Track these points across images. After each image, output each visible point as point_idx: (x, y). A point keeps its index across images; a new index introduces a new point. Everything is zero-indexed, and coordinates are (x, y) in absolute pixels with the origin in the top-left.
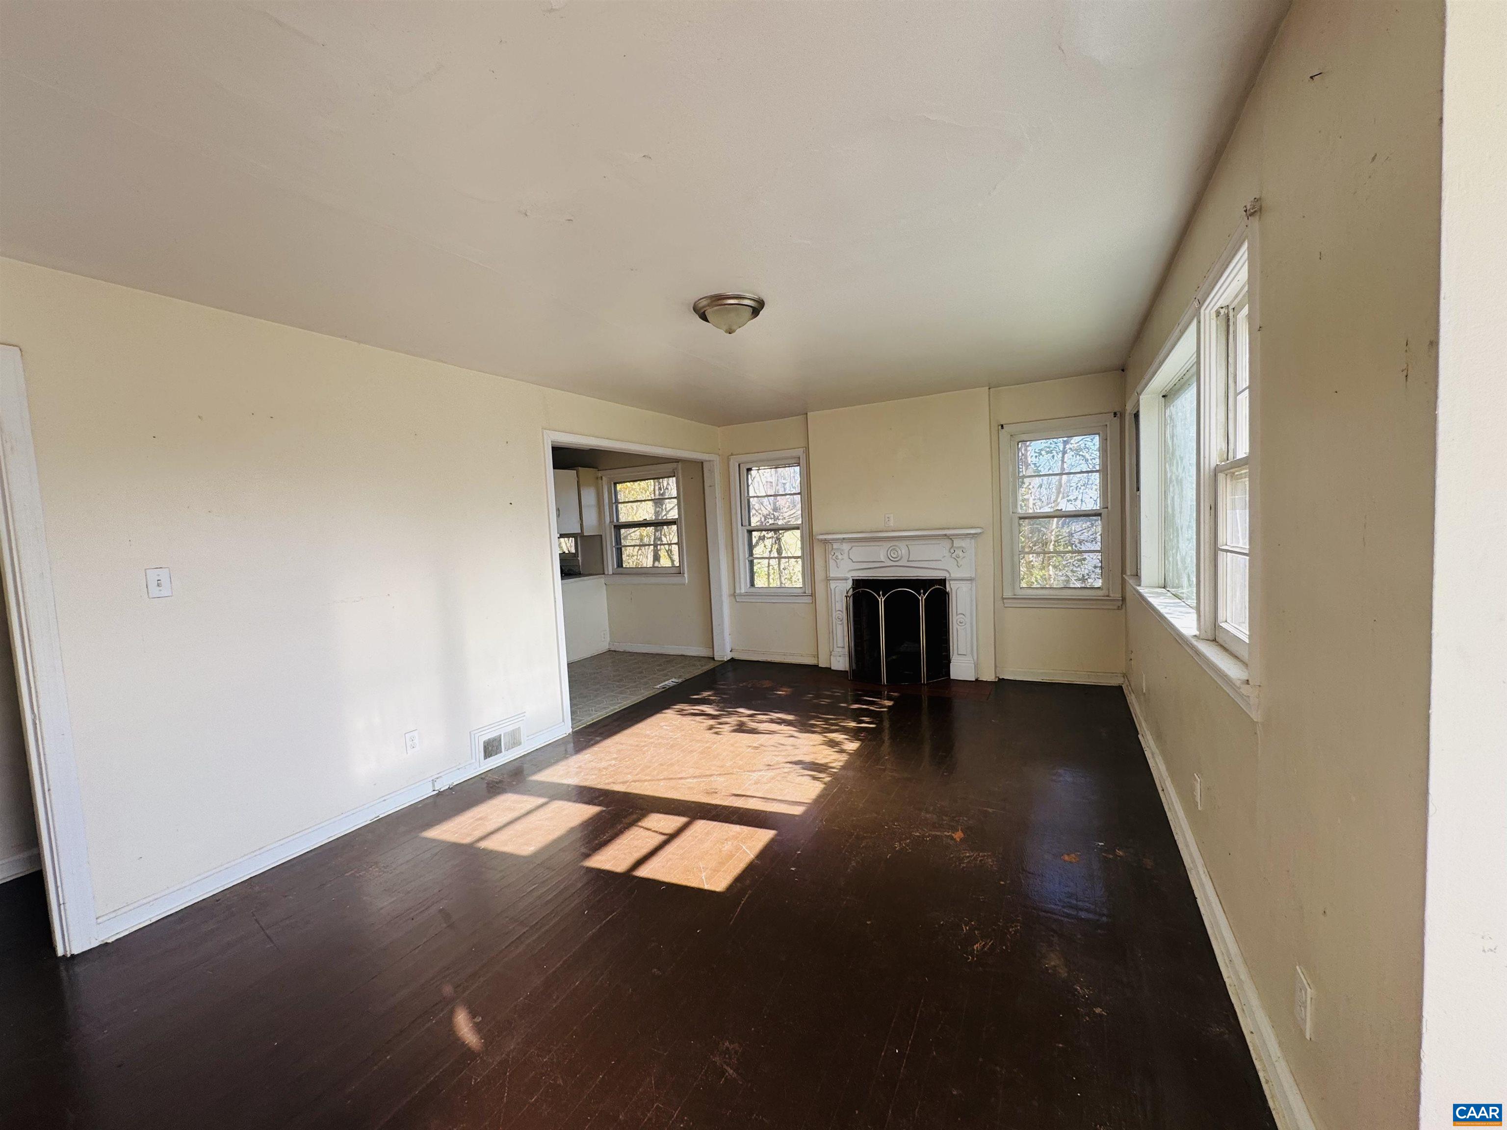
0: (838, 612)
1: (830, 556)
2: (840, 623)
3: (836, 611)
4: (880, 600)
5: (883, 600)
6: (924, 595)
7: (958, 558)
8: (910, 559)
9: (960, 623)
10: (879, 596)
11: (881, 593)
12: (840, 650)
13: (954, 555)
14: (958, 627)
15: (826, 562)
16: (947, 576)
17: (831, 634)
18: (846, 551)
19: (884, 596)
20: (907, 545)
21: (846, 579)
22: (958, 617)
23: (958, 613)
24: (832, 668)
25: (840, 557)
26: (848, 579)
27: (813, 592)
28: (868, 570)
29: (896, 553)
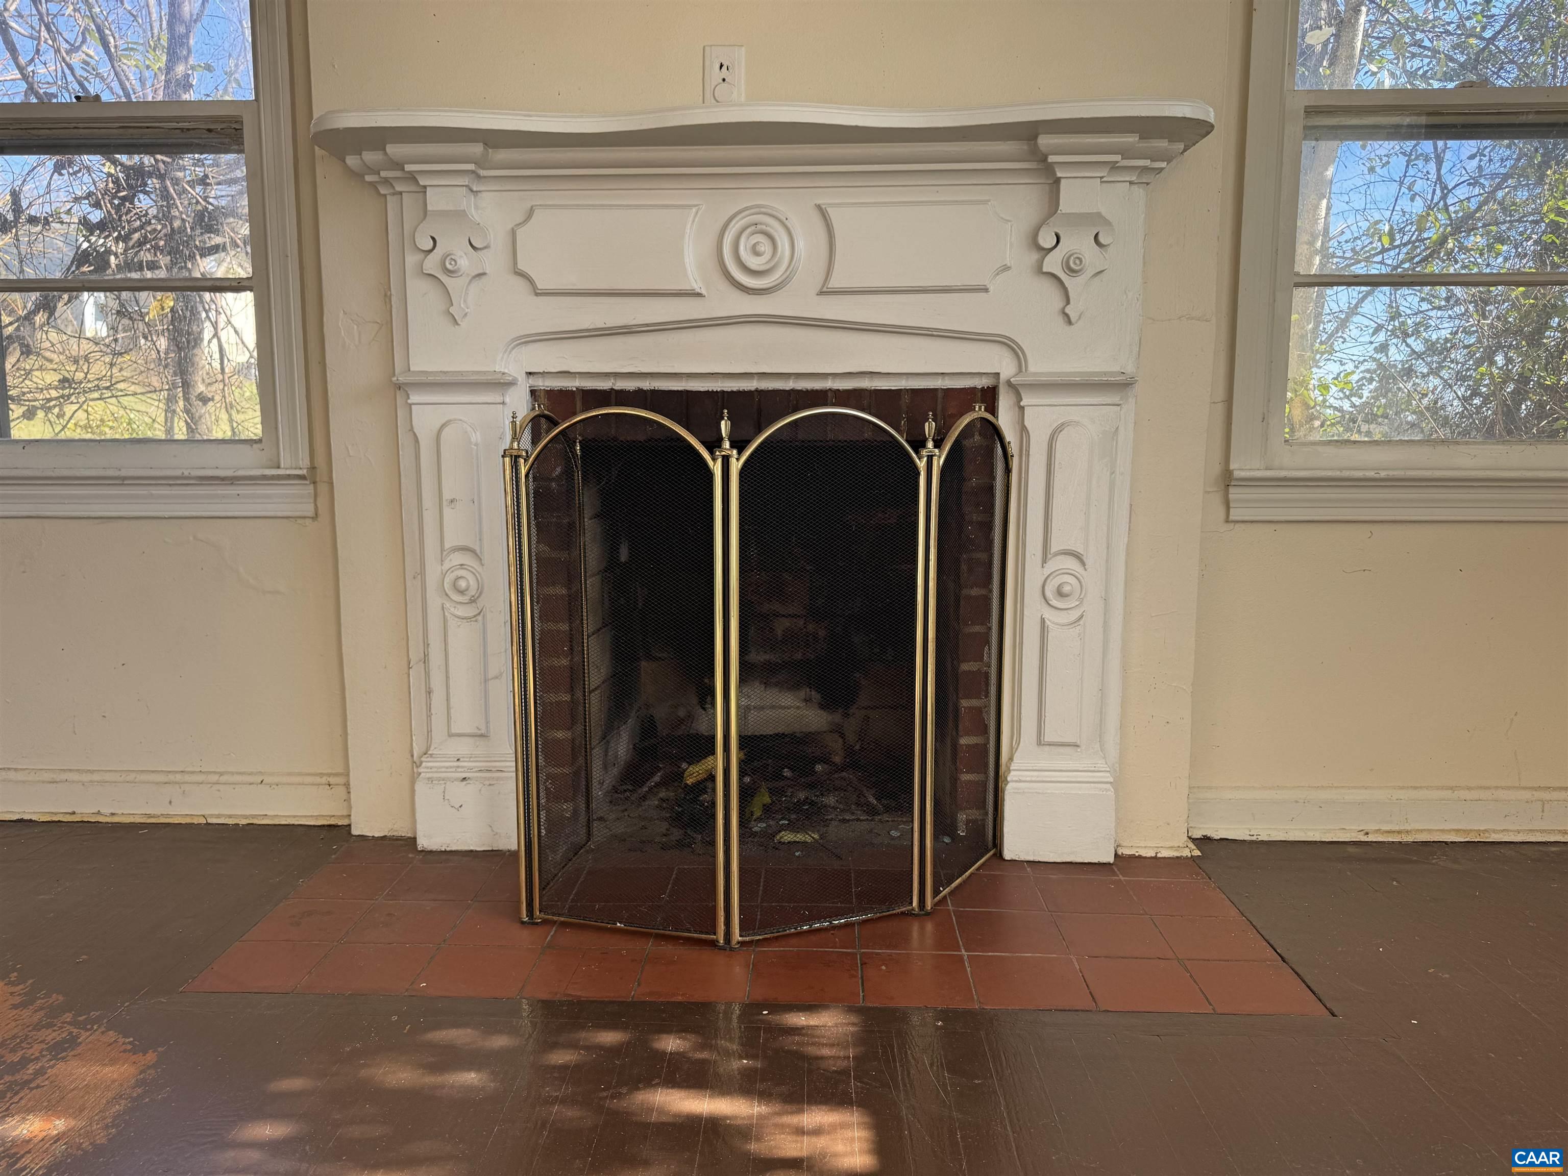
0: (458, 558)
1: (411, 259)
2: (469, 611)
3: (443, 554)
4: (717, 469)
5: (736, 466)
6: (938, 444)
7: (1072, 272)
8: (836, 282)
9: (1060, 594)
10: (713, 445)
11: (725, 427)
12: (463, 747)
13: (1053, 263)
14: (1048, 614)
15: (387, 298)
16: (1006, 368)
17: (416, 672)
18: (498, 238)
19: (739, 445)
20: (822, 211)
21: (503, 384)
22: (1051, 566)
23: (1055, 547)
24: (423, 843)
25: (465, 262)
26: (512, 384)
27: (320, 461)
28: (618, 341)
29: (765, 246)
